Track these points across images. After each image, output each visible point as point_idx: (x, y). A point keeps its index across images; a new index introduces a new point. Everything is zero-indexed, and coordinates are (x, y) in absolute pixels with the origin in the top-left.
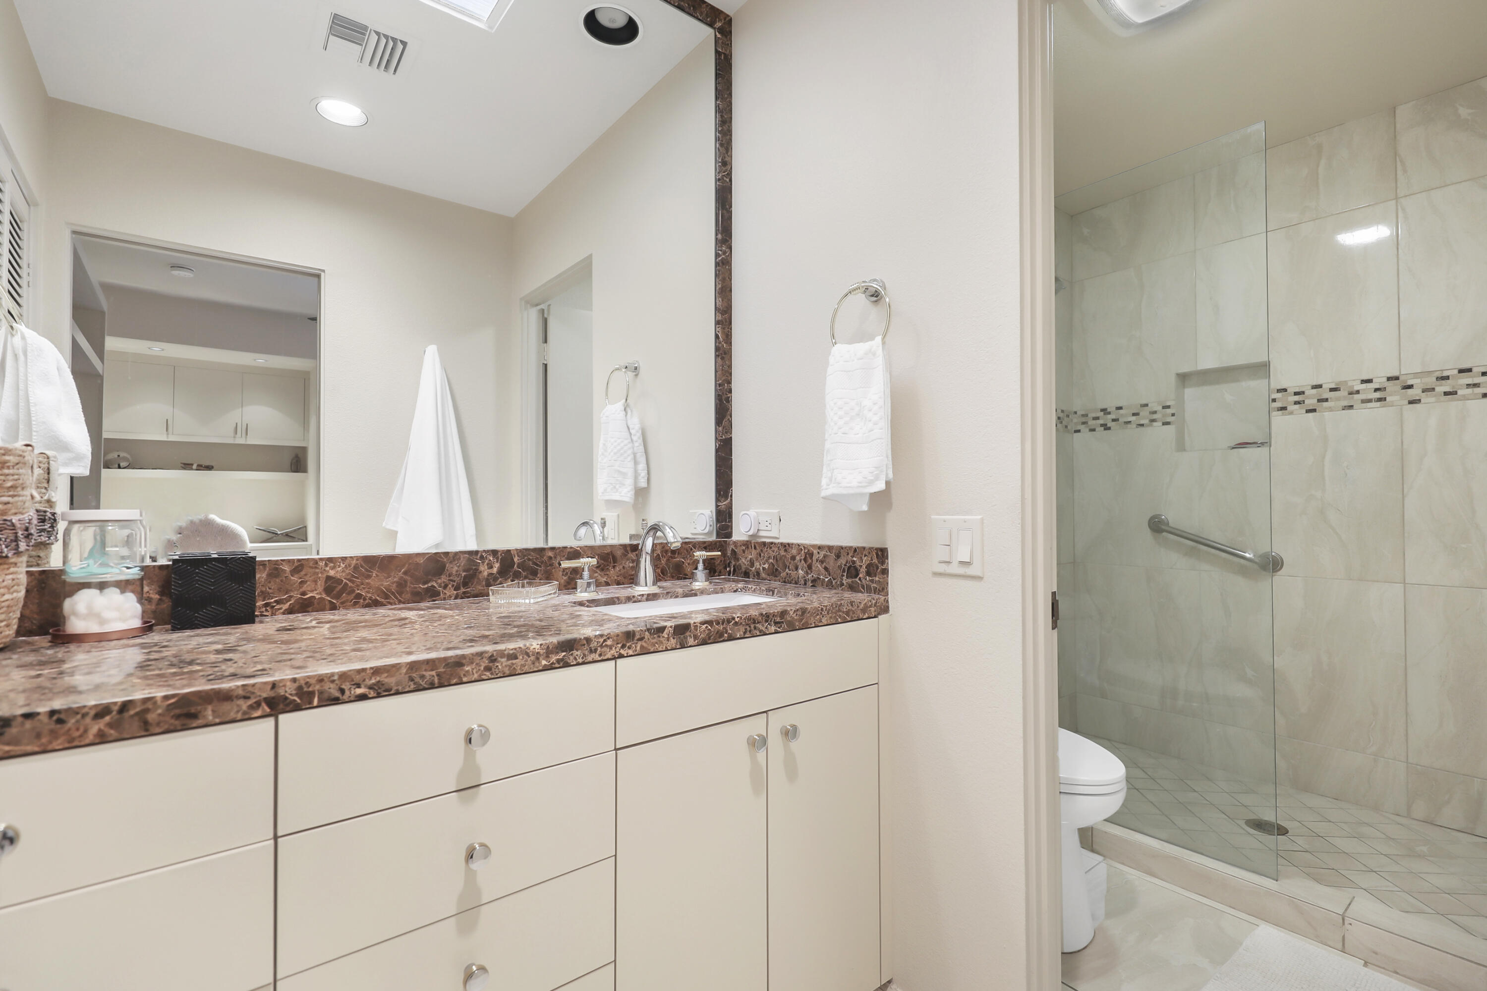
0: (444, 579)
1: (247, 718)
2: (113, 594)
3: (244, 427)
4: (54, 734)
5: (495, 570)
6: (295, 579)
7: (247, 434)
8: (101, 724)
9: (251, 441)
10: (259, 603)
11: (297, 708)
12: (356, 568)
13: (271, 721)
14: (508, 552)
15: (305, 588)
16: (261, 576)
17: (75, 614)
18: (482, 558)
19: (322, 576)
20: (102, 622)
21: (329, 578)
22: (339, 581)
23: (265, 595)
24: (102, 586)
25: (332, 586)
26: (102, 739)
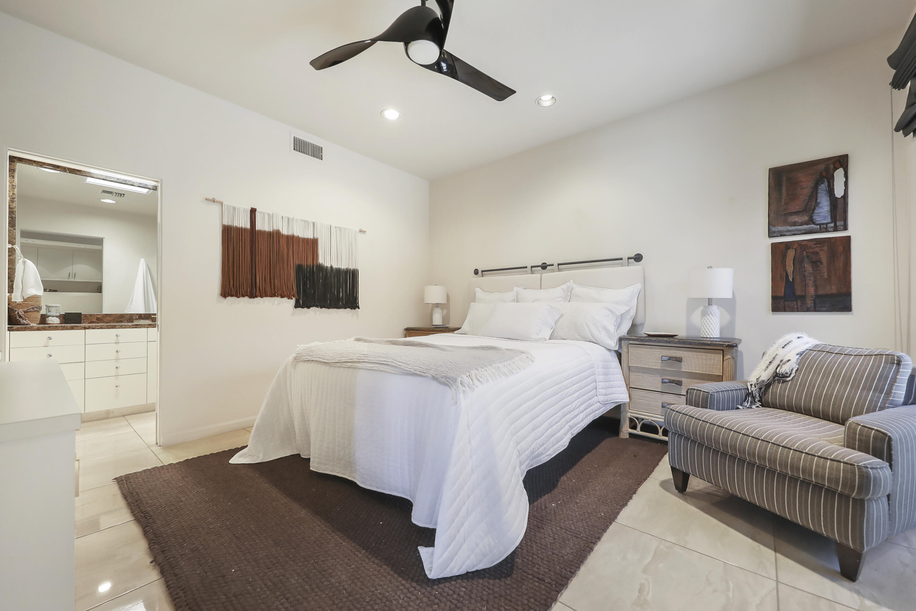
0: (124, 319)
1: (81, 329)
2: (55, 318)
3: (74, 274)
4: (56, 328)
5: (137, 318)
6: (90, 317)
7: (75, 277)
8: (61, 328)
9: (76, 280)
10: (82, 321)
11: (88, 329)
12: (103, 316)
13: (84, 330)
14: (141, 314)
15: (92, 319)
16: (82, 316)
17: (49, 320)
18: (134, 315)
19: (96, 317)
20: (53, 322)
21: (97, 317)
22: (100, 318)
23: (84, 320)
24: (53, 316)
25: (98, 319)
26: (61, 330)
